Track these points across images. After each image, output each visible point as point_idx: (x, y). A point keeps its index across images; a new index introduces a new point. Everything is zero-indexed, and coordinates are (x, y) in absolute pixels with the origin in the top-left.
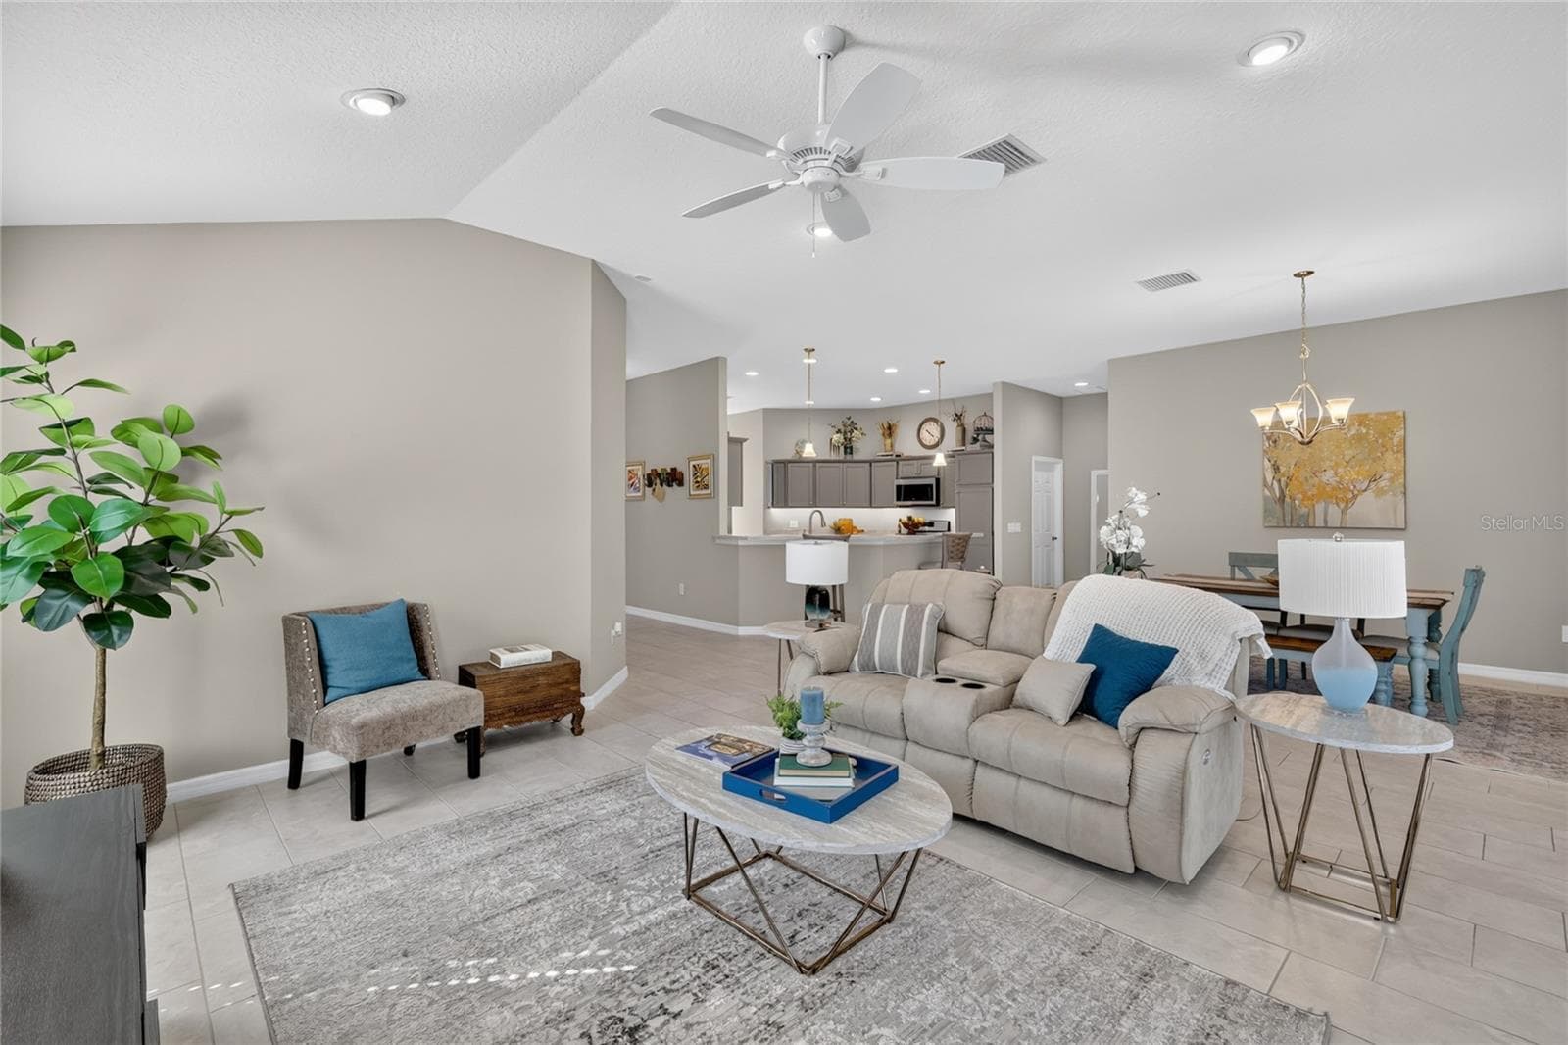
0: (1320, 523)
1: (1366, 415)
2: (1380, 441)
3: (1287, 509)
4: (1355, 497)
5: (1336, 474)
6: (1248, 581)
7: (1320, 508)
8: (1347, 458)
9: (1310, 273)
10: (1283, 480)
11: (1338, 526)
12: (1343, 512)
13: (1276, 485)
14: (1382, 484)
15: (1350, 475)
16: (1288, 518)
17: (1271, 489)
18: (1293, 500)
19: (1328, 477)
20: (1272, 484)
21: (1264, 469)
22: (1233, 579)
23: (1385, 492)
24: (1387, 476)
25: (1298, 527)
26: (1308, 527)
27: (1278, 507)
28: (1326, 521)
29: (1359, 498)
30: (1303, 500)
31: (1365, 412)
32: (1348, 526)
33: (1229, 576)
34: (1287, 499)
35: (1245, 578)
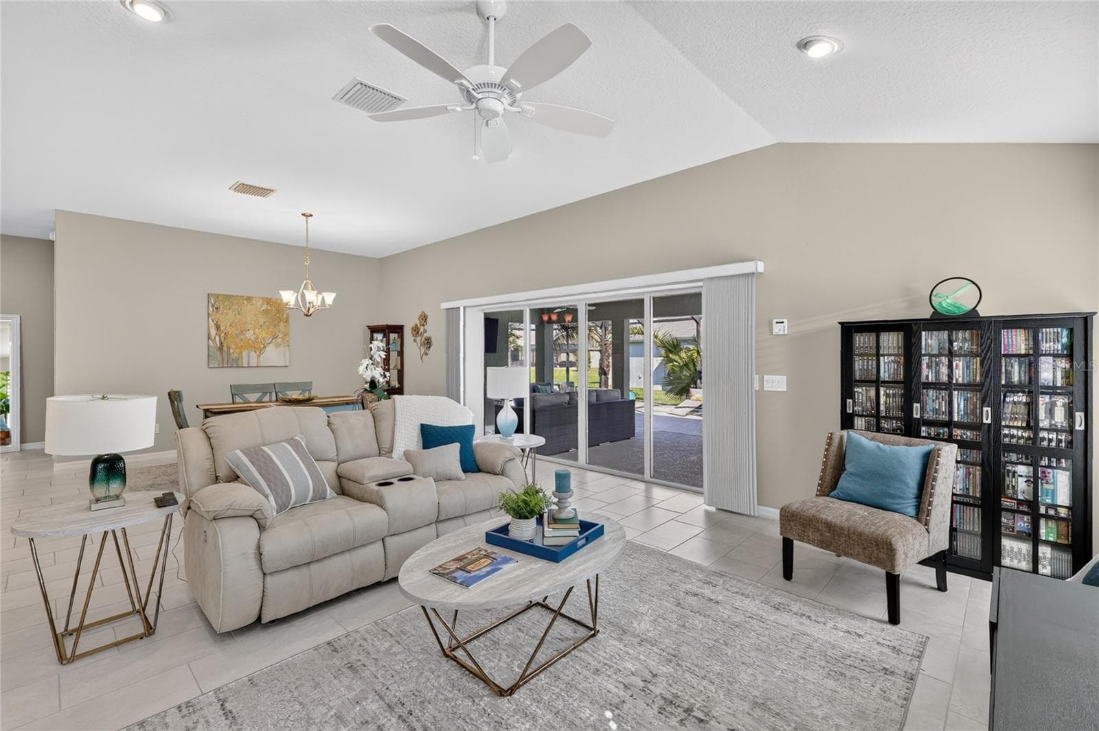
0: (245, 364)
1: (271, 299)
2: (277, 315)
3: (225, 355)
4: (265, 347)
5: (254, 333)
6: (245, 403)
7: (245, 354)
8: (261, 324)
9: (311, 215)
10: (222, 335)
11: (256, 365)
12: (258, 356)
13: (217, 338)
14: (279, 340)
15: (263, 334)
16: (225, 361)
17: (214, 341)
18: (229, 348)
19: (250, 334)
20: (215, 337)
21: (209, 327)
22: (233, 403)
23: (280, 345)
24: (281, 336)
25: (232, 367)
26: (238, 367)
27: (219, 353)
28: (249, 363)
29: (267, 348)
30: (235, 348)
31: (269, 297)
32: (261, 365)
33: (232, 402)
34: (225, 348)
35: (242, 401)
